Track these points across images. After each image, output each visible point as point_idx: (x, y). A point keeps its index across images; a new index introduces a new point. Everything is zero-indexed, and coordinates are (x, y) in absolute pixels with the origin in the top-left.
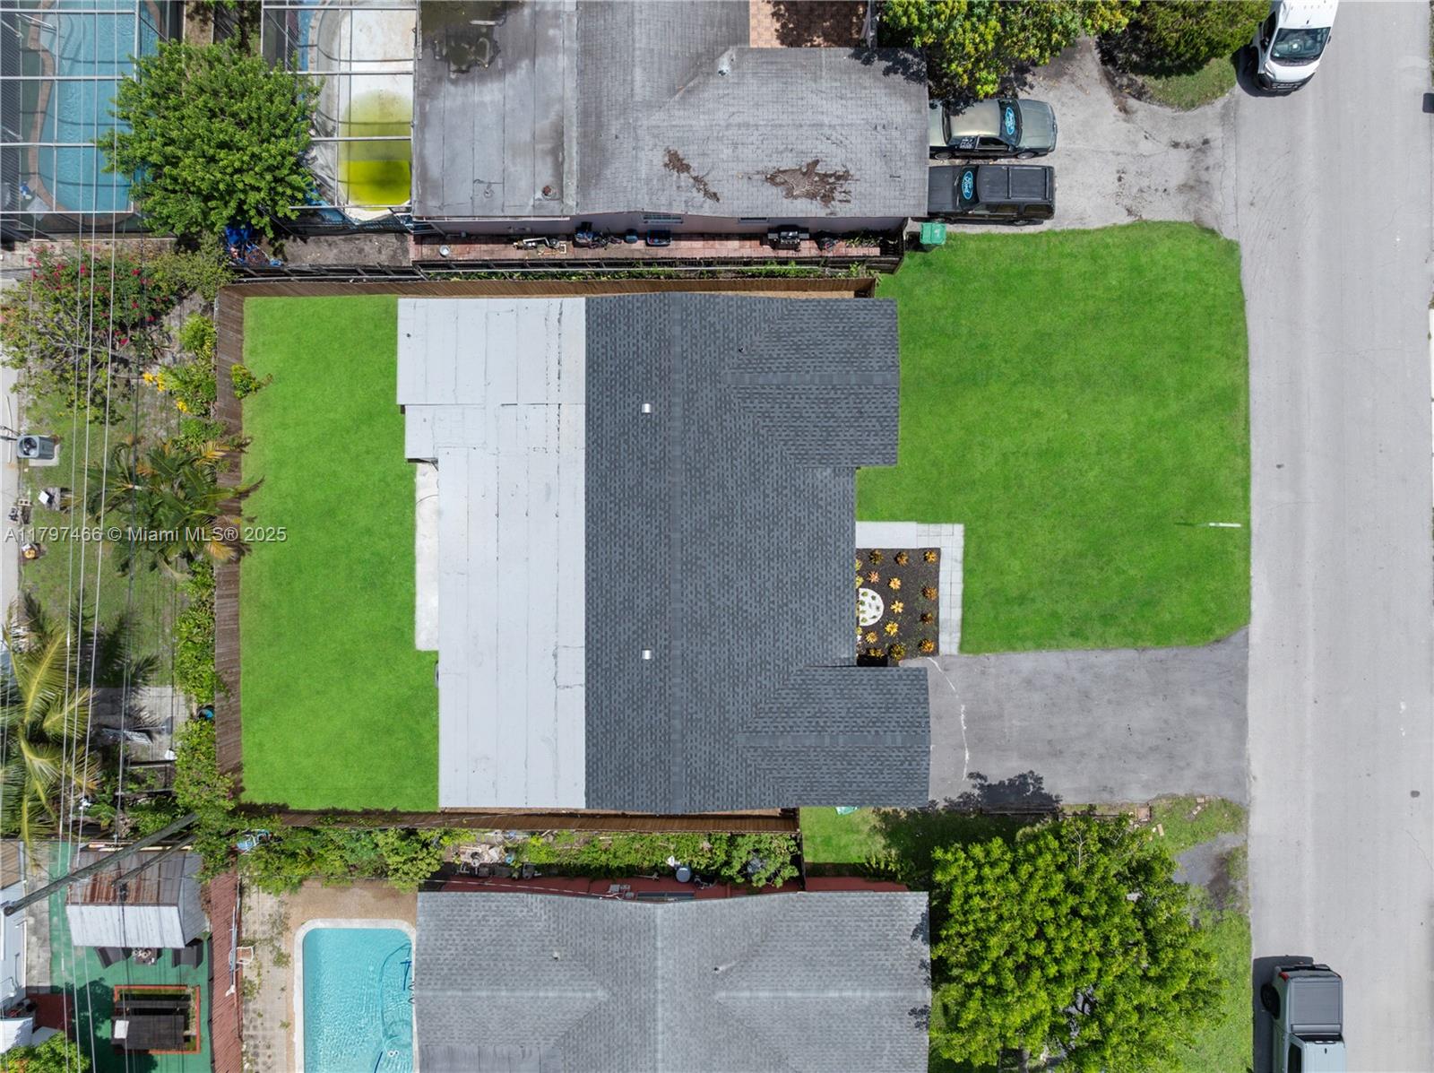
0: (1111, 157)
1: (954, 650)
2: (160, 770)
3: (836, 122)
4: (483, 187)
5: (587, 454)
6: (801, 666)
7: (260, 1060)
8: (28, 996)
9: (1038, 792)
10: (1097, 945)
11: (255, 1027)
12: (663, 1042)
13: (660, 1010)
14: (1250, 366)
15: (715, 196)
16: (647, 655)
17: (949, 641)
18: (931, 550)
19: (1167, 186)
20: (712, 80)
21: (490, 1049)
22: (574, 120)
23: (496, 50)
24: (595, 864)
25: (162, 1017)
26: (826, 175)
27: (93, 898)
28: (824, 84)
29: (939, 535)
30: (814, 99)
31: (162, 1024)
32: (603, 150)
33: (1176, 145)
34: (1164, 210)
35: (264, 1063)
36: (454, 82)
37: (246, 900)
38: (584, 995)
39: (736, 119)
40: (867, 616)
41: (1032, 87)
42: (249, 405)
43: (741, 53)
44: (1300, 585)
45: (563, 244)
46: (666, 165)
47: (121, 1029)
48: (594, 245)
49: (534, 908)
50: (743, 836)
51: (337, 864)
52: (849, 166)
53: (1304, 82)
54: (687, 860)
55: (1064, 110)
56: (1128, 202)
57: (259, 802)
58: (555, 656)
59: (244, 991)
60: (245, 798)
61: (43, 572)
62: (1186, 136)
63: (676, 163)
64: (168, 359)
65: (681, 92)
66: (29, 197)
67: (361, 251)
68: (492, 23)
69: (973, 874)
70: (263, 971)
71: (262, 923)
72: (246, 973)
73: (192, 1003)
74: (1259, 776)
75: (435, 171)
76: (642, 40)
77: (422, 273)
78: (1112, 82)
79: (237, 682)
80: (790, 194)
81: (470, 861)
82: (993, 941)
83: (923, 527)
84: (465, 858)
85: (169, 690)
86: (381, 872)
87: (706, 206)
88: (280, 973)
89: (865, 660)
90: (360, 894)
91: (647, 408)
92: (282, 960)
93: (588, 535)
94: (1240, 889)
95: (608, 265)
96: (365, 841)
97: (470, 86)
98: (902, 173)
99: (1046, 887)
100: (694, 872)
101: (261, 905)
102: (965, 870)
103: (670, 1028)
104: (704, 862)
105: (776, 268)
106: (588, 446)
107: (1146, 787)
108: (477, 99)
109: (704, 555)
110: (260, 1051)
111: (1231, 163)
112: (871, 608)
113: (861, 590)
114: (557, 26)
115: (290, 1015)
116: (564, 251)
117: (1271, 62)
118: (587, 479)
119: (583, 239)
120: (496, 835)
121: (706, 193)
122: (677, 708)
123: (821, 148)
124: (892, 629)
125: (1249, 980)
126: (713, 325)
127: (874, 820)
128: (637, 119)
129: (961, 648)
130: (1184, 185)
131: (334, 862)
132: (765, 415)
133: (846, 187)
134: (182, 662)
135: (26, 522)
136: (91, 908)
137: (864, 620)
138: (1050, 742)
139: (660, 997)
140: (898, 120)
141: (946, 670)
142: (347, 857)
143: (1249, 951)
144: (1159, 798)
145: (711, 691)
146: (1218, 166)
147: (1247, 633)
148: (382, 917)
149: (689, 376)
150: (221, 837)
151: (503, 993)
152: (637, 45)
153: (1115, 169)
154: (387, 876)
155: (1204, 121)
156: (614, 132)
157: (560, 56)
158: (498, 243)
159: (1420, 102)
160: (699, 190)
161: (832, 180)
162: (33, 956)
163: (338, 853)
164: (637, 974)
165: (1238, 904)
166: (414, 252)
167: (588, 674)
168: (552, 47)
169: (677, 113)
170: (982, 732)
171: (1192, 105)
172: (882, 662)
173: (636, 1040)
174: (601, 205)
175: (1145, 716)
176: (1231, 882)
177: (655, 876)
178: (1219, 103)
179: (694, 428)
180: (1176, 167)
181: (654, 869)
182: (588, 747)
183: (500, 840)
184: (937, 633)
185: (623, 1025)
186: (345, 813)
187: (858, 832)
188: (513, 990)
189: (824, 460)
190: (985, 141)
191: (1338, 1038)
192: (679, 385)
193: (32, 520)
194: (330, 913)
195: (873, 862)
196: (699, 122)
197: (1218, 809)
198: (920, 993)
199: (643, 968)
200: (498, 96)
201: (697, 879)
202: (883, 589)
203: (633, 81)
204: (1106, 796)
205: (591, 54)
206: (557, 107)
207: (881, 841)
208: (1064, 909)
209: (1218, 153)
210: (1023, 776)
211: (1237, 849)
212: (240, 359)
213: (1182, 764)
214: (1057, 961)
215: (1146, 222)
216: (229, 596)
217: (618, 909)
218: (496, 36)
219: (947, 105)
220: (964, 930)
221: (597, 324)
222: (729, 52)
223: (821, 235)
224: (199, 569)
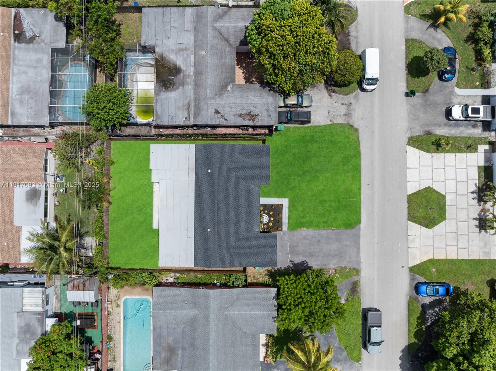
0: (327, 107)
1: (286, 229)
2: (89, 258)
3: (255, 102)
4: (171, 117)
5: (195, 181)
6: (246, 233)
7: (112, 331)
8: (55, 314)
9: (307, 265)
10: (315, 300)
11: (111, 323)
12: (212, 323)
13: (211, 316)
14: (361, 159)
15: (226, 120)
16: (209, 230)
17: (285, 227)
18: (281, 205)
19: (340, 114)
20: (226, 92)
21: (170, 326)
22: (193, 101)
23: (174, 84)
24: (197, 282)
25: (89, 320)
26: (253, 115)
27: (73, 289)
28: (253, 93)
29: (282, 201)
30: (250, 97)
31: (89, 321)
32: (200, 109)
33: (343, 104)
34: (340, 120)
35: (113, 332)
36: (164, 92)
37: (110, 291)
38: (193, 312)
39: (232, 102)
40: (264, 221)
41: (307, 90)
42: (112, 168)
43: (233, 85)
44: (373, 214)
45: (190, 129)
46: (215, 112)
47: (78, 322)
48: (198, 129)
49: (182, 291)
50: (233, 275)
51: (133, 281)
52: (259, 113)
53: (374, 89)
54: (219, 281)
55: (315, 96)
56: (330, 119)
57: (113, 266)
58: (187, 230)
59: (109, 314)
60: (110, 265)
61: (60, 208)
62: (346, 102)
63: (217, 112)
64: (92, 156)
65: (218, 95)
66: (58, 116)
67: (140, 130)
68: (173, 77)
69: (285, 283)
70: (113, 309)
71: (113, 297)
72: (109, 309)
73: (95, 317)
74: (363, 262)
75: (159, 113)
76: (209, 83)
77: (156, 137)
78: (327, 88)
79: (108, 236)
80: (244, 119)
81: (166, 281)
82: (289, 298)
83: (279, 199)
84: (164, 281)
85: (91, 238)
86: (144, 284)
87: (224, 122)
88: (118, 309)
89: (263, 232)
90: (138, 289)
91: (209, 171)
92: (118, 306)
93: (195, 201)
94: (358, 290)
95: (201, 135)
96: (140, 275)
97: (168, 93)
98: (271, 114)
99: (302, 286)
100: (221, 284)
101: (113, 292)
102: (284, 282)
103: (213, 320)
104: (223, 282)
105: (242, 136)
106: (195, 179)
107: (334, 264)
108: (169, 96)
109: (223, 206)
110: (112, 329)
111: (357, 108)
112: (265, 219)
113: (263, 215)
114: (189, 78)
115: (120, 320)
116: (190, 131)
117: (366, 86)
118: (195, 188)
119: (195, 128)
120: (172, 274)
121: (224, 119)
122: (216, 243)
123: (252, 109)
124: (271, 224)
125: (361, 314)
126: (225, 151)
127: (266, 272)
128: (208, 101)
129: (288, 229)
130: (345, 114)
131: (132, 281)
132: (238, 172)
133: (258, 118)
134: (96, 231)
135: (56, 196)
136: (73, 291)
137: (264, 222)
138: (310, 253)
139: (211, 312)
140: (270, 102)
141: (284, 234)
142: (135, 280)
143: (361, 306)
144: (338, 267)
145: (224, 239)
146: (353, 109)
147: (360, 226)
148: (143, 295)
149: (220, 163)
150: (104, 274)
151: (174, 312)
152: (208, 84)
153: (327, 110)
154: (145, 284)
155: (350, 98)
156: (202, 104)
157: (190, 86)
158: (175, 128)
159: (404, 94)
160: (223, 118)
161: (254, 116)
162: (56, 305)
163: (133, 279)
164: (206, 307)
165: (358, 294)
166: (154, 131)
167: (195, 235)
168: (187, 83)
169: (217, 100)
170: (293, 250)
171: (347, 94)
172: (268, 232)
173: (206, 323)
174: (199, 122)
175: (334, 246)
176: (356, 289)
177: (211, 285)
178: (354, 94)
179: (221, 176)
180: (343, 110)
181: (211, 283)
182: (195, 252)
183: (173, 276)
184: (282, 225)
185: (202, 319)
186: (135, 269)
187: (262, 275)
188: (176, 311)
189: (252, 183)
190: (294, 104)
191: (380, 326)
192: (217, 166)
193: (57, 196)
194: (130, 295)
195: (265, 282)
196: (223, 102)
197: (353, 270)
198: (274, 312)
199: (207, 305)
200: (175, 95)
201: (221, 285)
202: (268, 214)
203: (207, 92)
204: (324, 266)
205: (197, 86)
206: (189, 98)
207: (267, 277)
208: (307, 291)
209: (353, 106)
210: (303, 262)
211: (358, 280)
212: (110, 156)
213: (344, 259)
214: (304, 303)
215: (335, 123)
216: (107, 215)
217: (202, 291)
218: (174, 81)
219: (284, 96)
220: (283, 296)
221: (198, 150)
222: (230, 85)
223: (254, 127)
224: (100, 208)
